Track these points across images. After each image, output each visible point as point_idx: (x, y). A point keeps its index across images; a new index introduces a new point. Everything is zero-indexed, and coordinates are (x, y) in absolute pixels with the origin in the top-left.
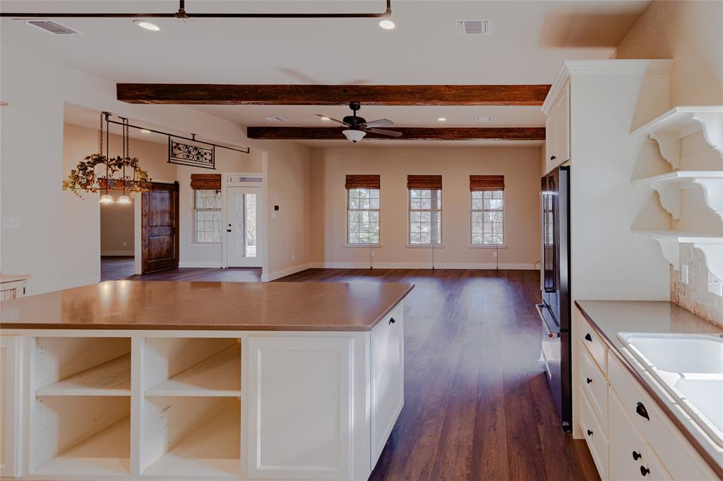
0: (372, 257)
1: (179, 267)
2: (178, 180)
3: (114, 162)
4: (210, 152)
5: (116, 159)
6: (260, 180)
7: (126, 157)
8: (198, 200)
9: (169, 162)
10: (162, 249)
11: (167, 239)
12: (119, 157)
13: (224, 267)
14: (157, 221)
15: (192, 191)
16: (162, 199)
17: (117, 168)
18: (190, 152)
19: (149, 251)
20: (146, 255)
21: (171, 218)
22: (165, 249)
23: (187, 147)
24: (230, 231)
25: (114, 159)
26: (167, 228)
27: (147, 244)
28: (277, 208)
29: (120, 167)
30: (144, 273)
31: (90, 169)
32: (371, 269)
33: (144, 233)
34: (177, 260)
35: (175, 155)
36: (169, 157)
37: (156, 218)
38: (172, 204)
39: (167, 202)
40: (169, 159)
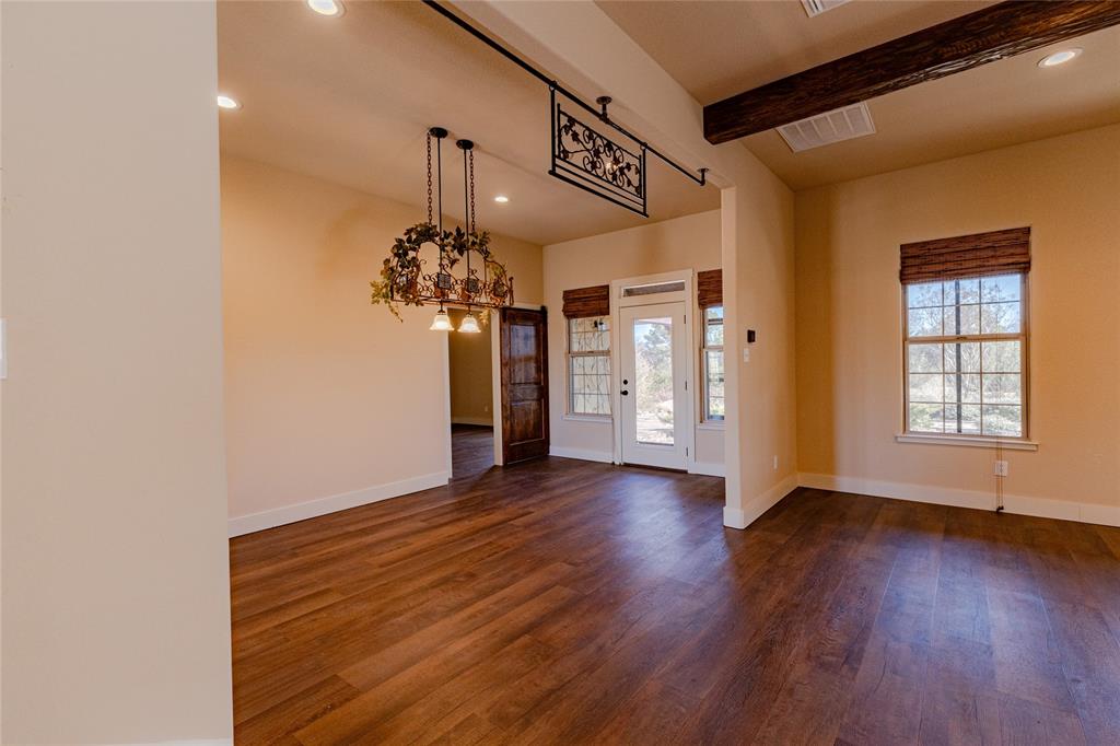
0: (999, 477)
1: (551, 454)
2: (545, 304)
3: (450, 240)
4: (637, 162)
5: (455, 233)
6: (680, 287)
7: (470, 232)
8: (575, 337)
9: (552, 172)
10: (528, 422)
11: (533, 405)
12: (458, 230)
13: (617, 463)
14: (520, 376)
15: (564, 321)
16: (526, 338)
17: (455, 254)
18: (597, 153)
19: (512, 426)
20: (508, 432)
21: (538, 370)
22: (532, 422)
23: (591, 135)
24: (625, 393)
25: (451, 234)
26: (535, 386)
27: (508, 415)
28: (751, 336)
29: (461, 254)
30: (506, 465)
31: (411, 254)
32: (999, 512)
33: (505, 395)
34: (546, 442)
35: (566, 153)
36: (554, 156)
37: (520, 370)
38: (538, 346)
39: (532, 342)
40: (554, 165)
